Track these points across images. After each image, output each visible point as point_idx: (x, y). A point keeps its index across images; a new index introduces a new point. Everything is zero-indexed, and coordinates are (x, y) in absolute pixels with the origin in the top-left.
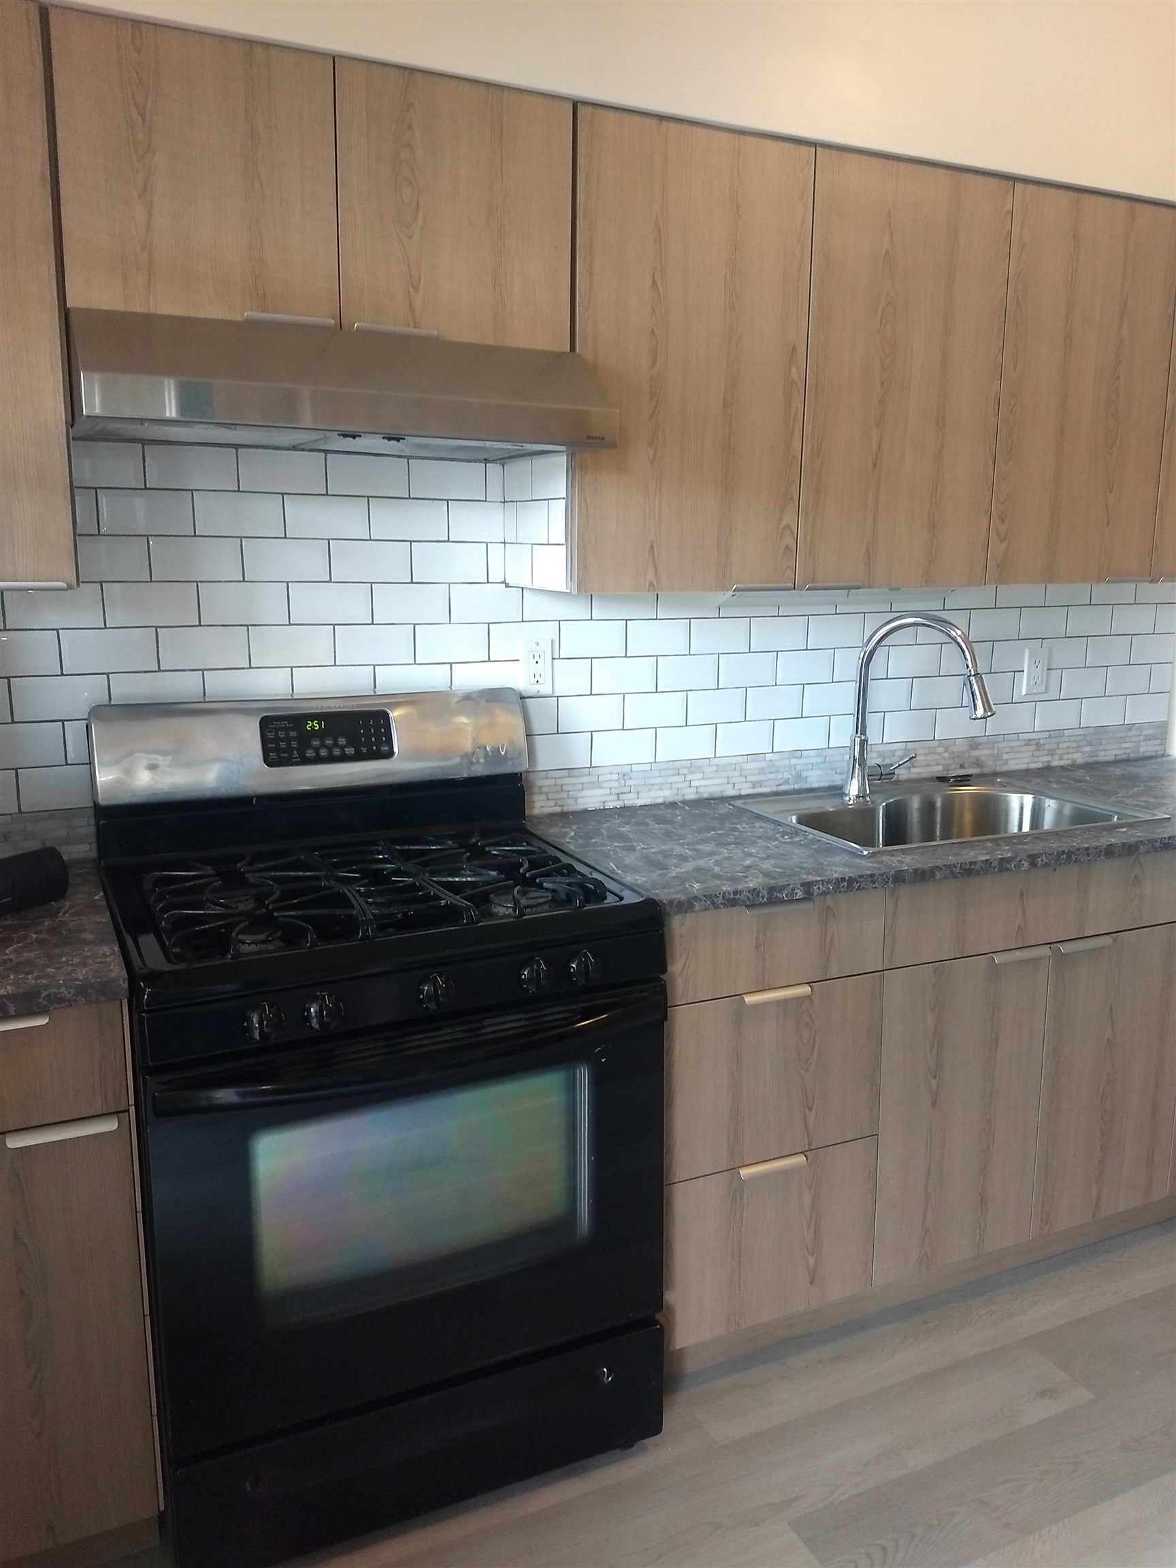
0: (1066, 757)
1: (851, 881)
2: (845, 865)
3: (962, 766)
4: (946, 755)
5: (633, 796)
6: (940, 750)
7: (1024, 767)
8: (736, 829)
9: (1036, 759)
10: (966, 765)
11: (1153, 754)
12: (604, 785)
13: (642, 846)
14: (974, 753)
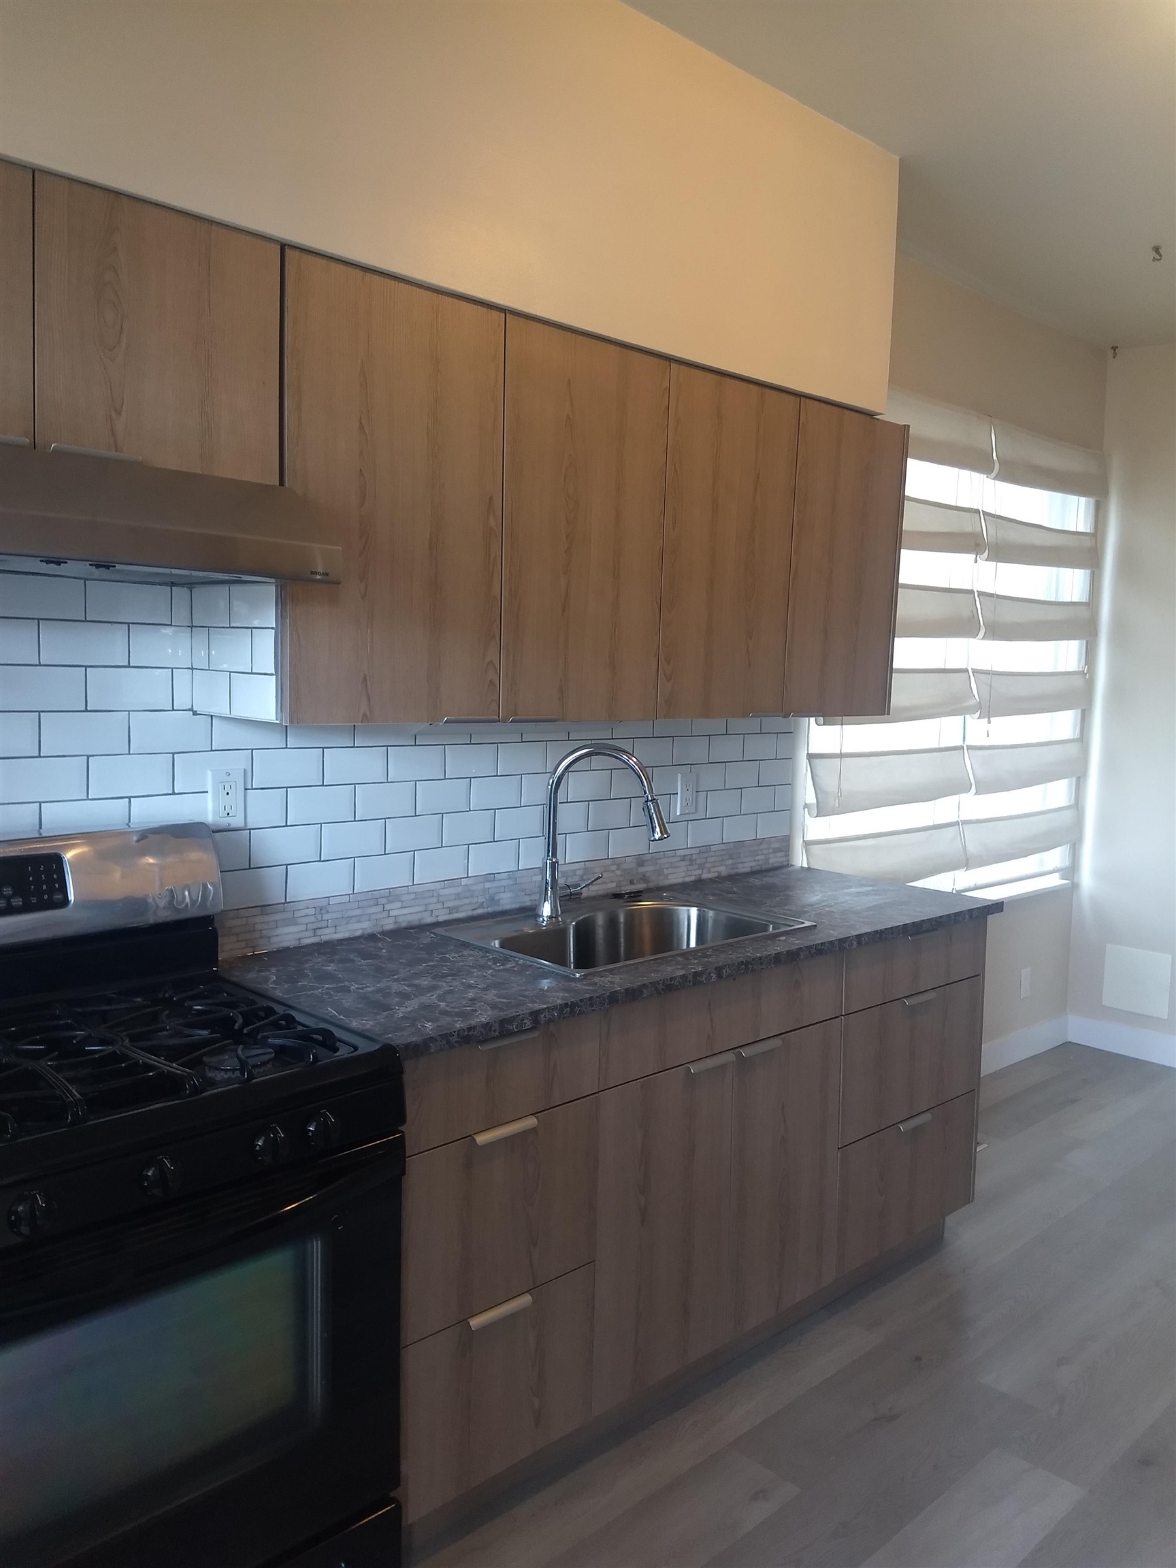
0: (713, 870)
1: (573, 1005)
2: (564, 990)
3: (632, 883)
4: (619, 873)
5: (331, 930)
6: (614, 868)
7: (680, 880)
8: (447, 960)
9: (690, 873)
10: (635, 882)
11: (779, 865)
12: (300, 921)
13: (357, 986)
14: (641, 870)
